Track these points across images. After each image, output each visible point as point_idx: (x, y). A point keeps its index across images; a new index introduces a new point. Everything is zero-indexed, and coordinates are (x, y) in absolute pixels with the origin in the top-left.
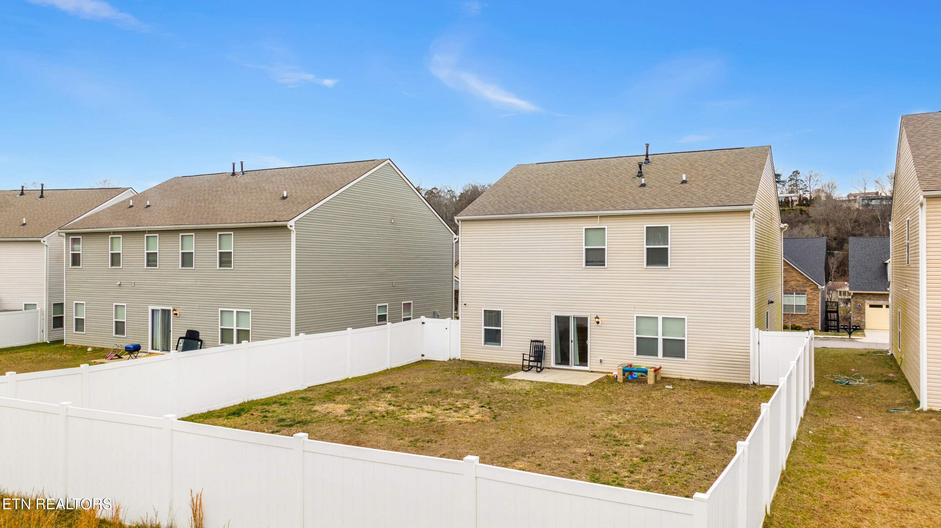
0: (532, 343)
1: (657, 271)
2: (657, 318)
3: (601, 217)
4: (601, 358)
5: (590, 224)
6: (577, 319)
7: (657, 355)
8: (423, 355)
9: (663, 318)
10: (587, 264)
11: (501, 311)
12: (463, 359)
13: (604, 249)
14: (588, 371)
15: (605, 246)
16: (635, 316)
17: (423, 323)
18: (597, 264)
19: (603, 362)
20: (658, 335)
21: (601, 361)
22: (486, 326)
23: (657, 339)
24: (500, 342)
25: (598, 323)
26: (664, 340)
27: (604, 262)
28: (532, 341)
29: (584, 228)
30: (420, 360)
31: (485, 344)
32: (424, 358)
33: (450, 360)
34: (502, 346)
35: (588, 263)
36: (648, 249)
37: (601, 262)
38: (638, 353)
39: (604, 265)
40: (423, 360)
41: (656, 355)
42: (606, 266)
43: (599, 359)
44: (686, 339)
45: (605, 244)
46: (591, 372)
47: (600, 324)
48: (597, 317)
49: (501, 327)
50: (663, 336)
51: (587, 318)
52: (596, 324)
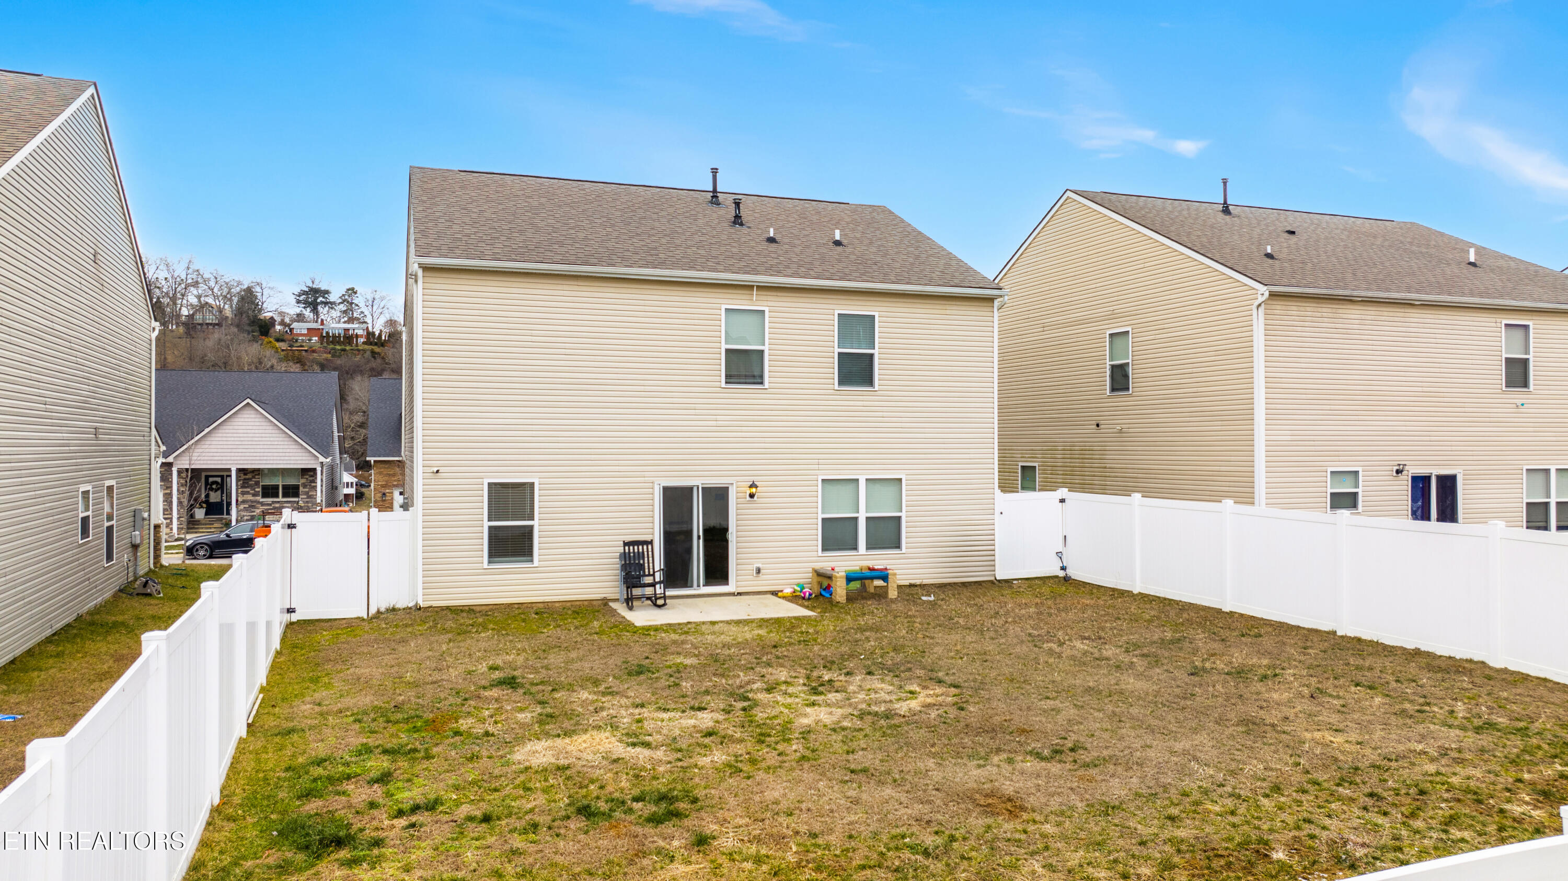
1: (856, 395)
2: (857, 480)
3: (760, 288)
4: (760, 565)
5: (736, 301)
6: (705, 491)
7: (857, 548)
8: (290, 611)
9: (867, 480)
10: (729, 380)
11: (534, 483)
12: (426, 604)
13: (762, 352)
14: (733, 594)
15: (764, 345)
16: (820, 478)
17: (291, 526)
18: (747, 381)
19: (762, 571)
20: (858, 512)
21: (759, 571)
22: (492, 521)
23: (856, 519)
24: (531, 555)
25: (752, 496)
26: (868, 518)
27: (762, 377)
28: (625, 544)
29: (724, 307)
30: (290, 621)
31: (490, 562)
32: (294, 617)
33: (379, 612)
34: (535, 563)
35: (730, 378)
36: (839, 354)
37: (757, 378)
38: (824, 550)
39: (762, 383)
40: (298, 622)
41: (855, 548)
42: (767, 385)
43: (755, 566)
44: (903, 515)
45: (764, 342)
46: (740, 594)
47: (755, 498)
48: (753, 485)
49: (533, 520)
50: (866, 512)
51: (728, 488)
52: (748, 498)
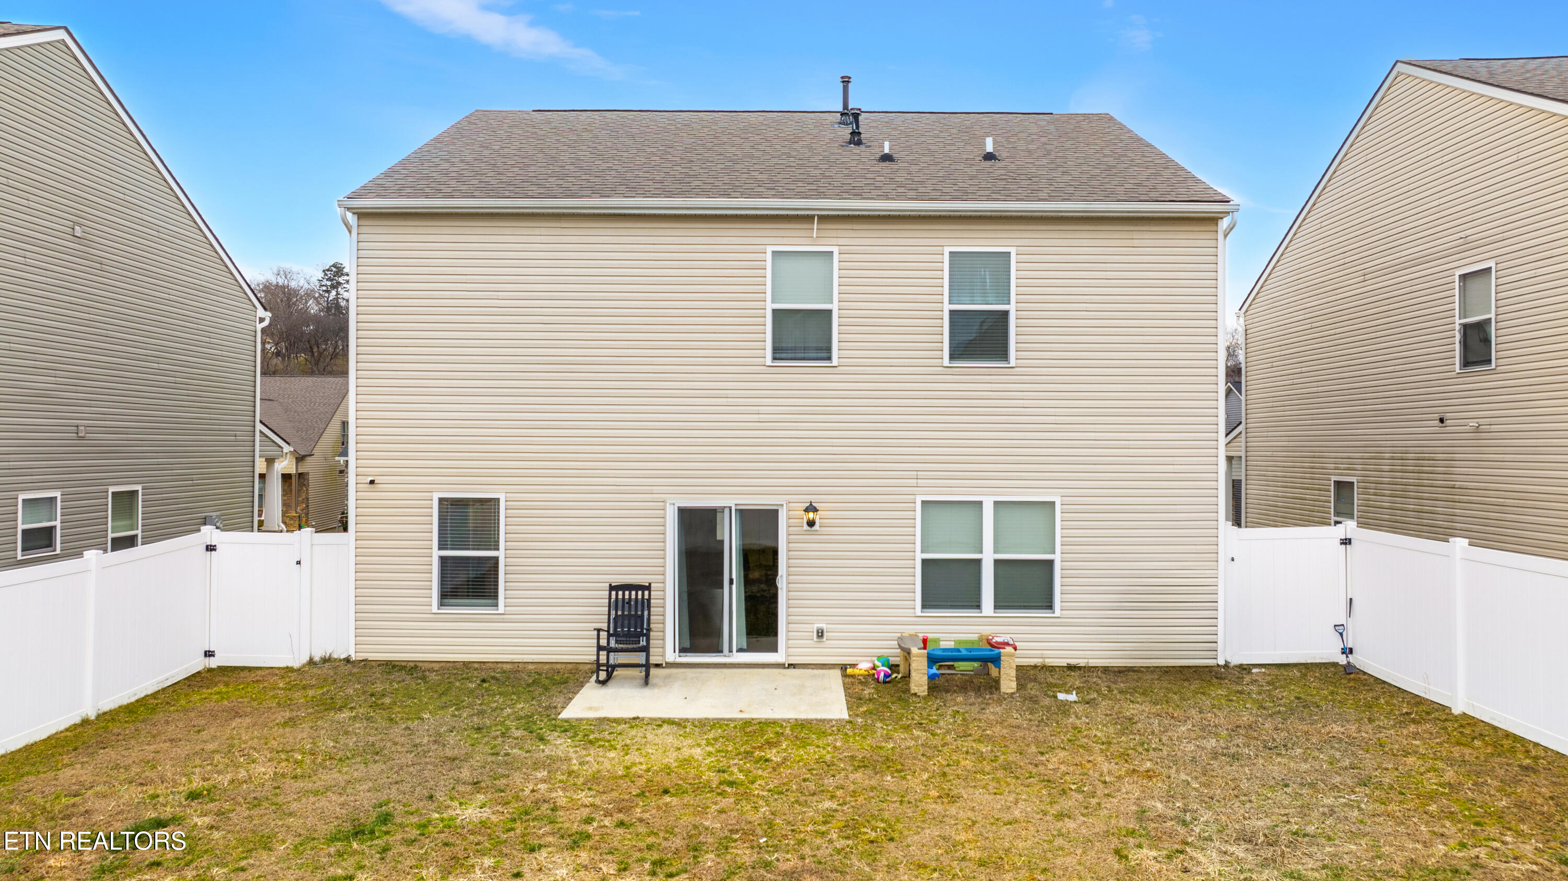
0: (614, 593)
1: (979, 374)
2: (981, 503)
3: (823, 219)
4: (823, 626)
5: (785, 241)
6: (746, 516)
7: (978, 607)
8: (209, 654)
9: (996, 503)
10: (778, 356)
11: (498, 500)
12: (361, 656)
13: (829, 312)
14: (778, 666)
15: (832, 303)
16: (919, 499)
17: (211, 548)
18: (807, 355)
19: (825, 634)
20: (981, 552)
21: (820, 634)
22: (446, 549)
23: (978, 562)
24: (496, 597)
25: (811, 524)
26: (997, 562)
27: (829, 349)
28: (612, 588)
29: (770, 249)
30: (200, 668)
31: (442, 604)
32: (213, 663)
33: (311, 662)
34: (501, 609)
35: (781, 351)
36: (952, 312)
37: (819, 350)
38: (924, 606)
39: (829, 358)
40: (210, 670)
41: (977, 605)
42: (834, 362)
43: (816, 626)
44: (1057, 557)
45: (832, 299)
46: (791, 666)
47: (816, 527)
48: (811, 508)
49: (498, 549)
50: (995, 552)
51: (777, 511)
52: (806, 527)
